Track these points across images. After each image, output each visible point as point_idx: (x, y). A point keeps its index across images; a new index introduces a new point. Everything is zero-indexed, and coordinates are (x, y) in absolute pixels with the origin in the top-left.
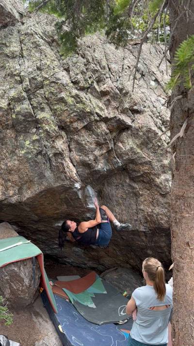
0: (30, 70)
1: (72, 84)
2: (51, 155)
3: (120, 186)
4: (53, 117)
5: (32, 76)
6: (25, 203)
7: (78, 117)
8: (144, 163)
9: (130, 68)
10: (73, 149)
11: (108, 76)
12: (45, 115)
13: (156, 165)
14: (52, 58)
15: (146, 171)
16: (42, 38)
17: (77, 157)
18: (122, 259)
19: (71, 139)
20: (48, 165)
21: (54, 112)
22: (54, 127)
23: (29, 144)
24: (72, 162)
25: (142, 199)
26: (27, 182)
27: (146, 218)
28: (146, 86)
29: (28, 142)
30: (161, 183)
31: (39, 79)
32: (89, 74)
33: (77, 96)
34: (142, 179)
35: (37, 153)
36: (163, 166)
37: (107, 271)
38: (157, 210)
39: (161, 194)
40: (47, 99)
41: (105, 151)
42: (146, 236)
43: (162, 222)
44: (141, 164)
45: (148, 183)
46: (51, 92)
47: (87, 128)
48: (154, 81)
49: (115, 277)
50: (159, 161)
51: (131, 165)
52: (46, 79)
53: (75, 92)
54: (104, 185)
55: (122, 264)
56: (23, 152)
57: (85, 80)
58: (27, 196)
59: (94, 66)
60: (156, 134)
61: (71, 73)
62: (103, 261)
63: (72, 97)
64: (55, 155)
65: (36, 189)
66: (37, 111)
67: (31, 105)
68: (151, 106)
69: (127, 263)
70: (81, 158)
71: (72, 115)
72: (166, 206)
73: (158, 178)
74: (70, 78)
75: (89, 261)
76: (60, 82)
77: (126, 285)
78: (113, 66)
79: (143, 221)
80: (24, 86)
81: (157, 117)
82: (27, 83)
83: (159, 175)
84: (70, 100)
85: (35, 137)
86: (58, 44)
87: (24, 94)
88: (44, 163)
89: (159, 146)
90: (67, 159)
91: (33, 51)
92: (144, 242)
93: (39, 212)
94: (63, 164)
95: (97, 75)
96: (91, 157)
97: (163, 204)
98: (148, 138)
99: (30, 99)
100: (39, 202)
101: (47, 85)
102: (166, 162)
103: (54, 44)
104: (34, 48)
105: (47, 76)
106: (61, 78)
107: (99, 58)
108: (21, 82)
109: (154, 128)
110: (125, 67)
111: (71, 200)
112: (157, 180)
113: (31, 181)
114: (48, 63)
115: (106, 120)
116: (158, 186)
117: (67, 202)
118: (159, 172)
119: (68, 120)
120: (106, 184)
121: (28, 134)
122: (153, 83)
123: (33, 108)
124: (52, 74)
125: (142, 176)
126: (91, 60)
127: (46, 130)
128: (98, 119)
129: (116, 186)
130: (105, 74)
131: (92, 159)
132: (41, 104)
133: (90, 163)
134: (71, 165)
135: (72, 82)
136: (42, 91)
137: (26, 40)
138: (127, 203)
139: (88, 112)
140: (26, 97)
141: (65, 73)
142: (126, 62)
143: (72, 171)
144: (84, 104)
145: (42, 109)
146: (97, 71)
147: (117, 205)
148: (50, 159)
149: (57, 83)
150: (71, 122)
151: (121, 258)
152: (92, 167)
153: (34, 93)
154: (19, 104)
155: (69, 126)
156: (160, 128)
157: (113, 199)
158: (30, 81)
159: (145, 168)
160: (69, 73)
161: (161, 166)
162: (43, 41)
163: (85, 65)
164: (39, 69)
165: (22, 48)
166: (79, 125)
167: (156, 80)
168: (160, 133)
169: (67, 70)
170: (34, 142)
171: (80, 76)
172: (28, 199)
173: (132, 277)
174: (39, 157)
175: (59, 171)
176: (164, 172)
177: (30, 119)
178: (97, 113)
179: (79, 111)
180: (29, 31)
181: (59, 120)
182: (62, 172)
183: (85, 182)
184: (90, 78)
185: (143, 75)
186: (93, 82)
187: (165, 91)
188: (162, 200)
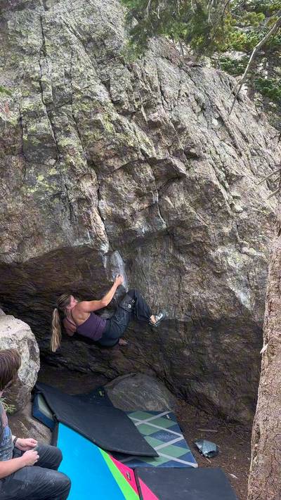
0: (56, 75)
1: (112, 104)
2: (73, 200)
3: (160, 256)
4: (81, 147)
5: (58, 84)
6: (26, 266)
7: (115, 152)
8: (198, 228)
9: (187, 96)
10: (104, 197)
11: (161, 102)
12: (70, 141)
13: (213, 232)
14: (87, 64)
15: (199, 239)
16: (75, 34)
17: (109, 209)
18: (143, 362)
19: (102, 181)
20: (68, 214)
21: (84, 140)
22: (82, 162)
23: (43, 181)
24: (100, 214)
25: (187, 277)
26: (33, 234)
27: (190, 305)
28: (206, 124)
29: (41, 178)
30: (217, 258)
31: (67, 90)
32: (136, 94)
33: (118, 121)
34: (191, 249)
35: (54, 195)
36: (222, 235)
37: (120, 377)
38: (207, 294)
39: (214, 273)
40: (76, 120)
41: (146, 205)
42: (186, 330)
43: (212, 311)
44: (193, 229)
45: (198, 256)
46: (83, 111)
47: (127, 169)
48: (217, 119)
49: (134, 385)
50: (217, 228)
51: (179, 229)
52: (77, 91)
53: (115, 116)
54: (136, 253)
55: (142, 370)
56: (33, 191)
57: (130, 102)
58: (31, 255)
59: (143, 84)
60: (218, 191)
61: (112, 88)
62: (116, 363)
63: (112, 122)
64: (80, 200)
65: (46, 246)
66: (60, 135)
67: (52, 125)
68: (213, 152)
69: (151, 367)
70: (114, 210)
71: (109, 148)
72: (220, 289)
73: (214, 251)
74: (110, 96)
75: (95, 362)
76: (96, 98)
77: (148, 398)
78: (167, 89)
79: (185, 308)
80: (45, 97)
81: (220, 168)
82: (48, 93)
83: (216, 246)
84: (108, 127)
85: (53, 172)
86: (96, 45)
87: (43, 108)
88: (62, 211)
89: (220, 208)
90: (95, 209)
91: (61, 50)
92: (181, 337)
93: (41, 280)
94: (88, 215)
95: (146, 98)
96: (128, 211)
97: (215, 287)
98: (206, 194)
99: (51, 117)
100: (45, 266)
101: (78, 100)
102: (226, 230)
103: (91, 45)
104: (63, 45)
105: (79, 88)
106: (98, 93)
107: (150, 75)
108: (41, 90)
109: (216, 182)
110: (182, 93)
111: (92, 268)
112: (212, 253)
113: (39, 234)
114: (82, 70)
115: (152, 162)
116: (212, 262)
117: (85, 270)
118: (216, 243)
119: (102, 154)
120: (139, 252)
121: (43, 166)
122: (215, 122)
123: (55, 129)
124: (86, 86)
125: (192, 245)
126: (140, 76)
127: (71, 163)
128: (143, 158)
129: (154, 256)
130: (156, 98)
131: (128, 213)
132: (67, 125)
133: (125, 218)
134: (98, 218)
135: (113, 102)
136: (69, 108)
137: (52, 33)
138: (166, 281)
139: (130, 147)
140: (45, 112)
141: (102, 87)
142: (183, 87)
143: (100, 227)
144: (126, 134)
145: (67, 134)
146: (146, 92)
147: (152, 283)
148: (71, 207)
149: (93, 100)
150: (106, 158)
152: (126, 225)
153: (57, 110)
154: (35, 120)
155: (101, 163)
156: (222, 183)
157: (148, 274)
158: (54, 91)
159: (198, 236)
160: (108, 89)
161: (219, 235)
162: (76, 38)
163: (132, 81)
164: (68, 76)
165: (44, 42)
166: (115, 163)
167: (220, 119)
168: (223, 190)
169: (107, 85)
170: (51, 177)
171: (123, 95)
172: (31, 259)
173: (157, 386)
174: (56, 200)
175: (83, 224)
176: (222, 244)
177: (48, 145)
178: (142, 150)
179: (118, 143)
180: (57, 20)
181: (90, 152)
182: (86, 226)
183: (114, 246)
184: (137, 100)
185: (203, 109)
186: (140, 107)
187: (230, 135)
188: (216, 281)
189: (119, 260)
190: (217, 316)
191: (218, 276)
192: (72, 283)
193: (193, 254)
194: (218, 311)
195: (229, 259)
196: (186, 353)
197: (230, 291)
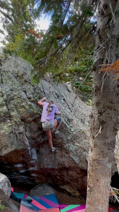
0: (7, 90)
1: (28, 99)
2: (17, 133)
4: (18, 115)
5: (8, 94)
6: (3, 157)
7: (30, 115)
8: (60, 138)
9: (53, 93)
10: (27, 131)
11: (44, 96)
12: (13, 114)
13: (65, 139)
14: (18, 85)
15: (60, 142)
16: (12, 74)
17: (29, 135)
19: (27, 125)
20: (16, 138)
21: (19, 112)
22: (19, 120)
23: (6, 128)
24: (27, 137)
25: (57, 154)
26: (5, 146)
27: (59, 163)
28: (59, 102)
29: (5, 127)
30: (67, 148)
31: (12, 95)
32: (36, 94)
33: (30, 105)
34: (58, 145)
35: (11, 132)
36: (68, 140)
37: (37, 186)
38: (64, 159)
39: (66, 153)
40: (16, 106)
41: (42, 132)
42: (58, 171)
43: (66, 165)
44: (58, 139)
45: (61, 147)
46: (18, 102)
47: (34, 121)
48: (63, 100)
49: (42, 188)
53: (29, 103)
54: (40, 148)
55: (44, 183)
56: (3, 132)
57: (34, 97)
58: (5, 153)
59: (38, 90)
60: (65, 125)
61: (27, 93)
63: (28, 105)
64: (19, 133)
65: (10, 150)
66: (10, 111)
67: (8, 108)
68: (63, 112)
69: (47, 182)
70: (31, 135)
71: (28, 114)
72: (68, 158)
73: (65, 145)
74: (27, 96)
75: (29, 181)
76: (22, 97)
77: (47, 192)
78: (46, 91)
79: (57, 164)
80: (4, 98)
81: (66, 117)
83: (66, 144)
84: (27, 107)
85: (9, 124)
86: (20, 78)
87: (4, 102)
88: (14, 137)
89: (67, 131)
90: (25, 136)
91: (8, 81)
92: (56, 173)
93: (9, 160)
94: (23, 138)
95: (39, 95)
96: (36, 135)
98: (62, 127)
99: (7, 105)
100: (10, 156)
101: (16, 98)
102: (69, 138)
103: (18, 78)
104: (9, 79)
105: (16, 94)
106: (23, 95)
107: (40, 87)
108: (3, 96)
109: (65, 123)
110: (51, 92)
111: (25, 155)
113: (7, 146)
114: (16, 87)
117: (23, 156)
119: (26, 116)
120: (41, 147)
121: (6, 123)
122: (63, 101)
123: (9, 110)
124: (18, 93)
125: (58, 144)
126: (36, 88)
127: (15, 121)
128: (40, 116)
129: (46, 148)
130: (42, 95)
132: (13, 108)
133: (35, 137)
134: (26, 138)
135: (28, 98)
136: (13, 102)
137: (4, 75)
138: (50, 156)
139: (35, 113)
140: (5, 104)
141: (24, 93)
142: (51, 90)
143: (27, 141)
144: (33, 109)
145: (13, 111)
146: (39, 93)
147: (46, 157)
148: (17, 136)
149: (21, 98)
150: (27, 118)
151: (44, 180)
152: (36, 140)
153: (9, 102)
154: (1, 107)
155: (26, 119)
156: (67, 122)
157: (44, 154)
158: (7, 96)
159: (60, 141)
160: (26, 94)
162: (13, 76)
163: (34, 90)
164: (11, 90)
165: (2, 78)
166: (30, 119)
167: (64, 99)
168: (67, 125)
169: (25, 92)
170: (9, 126)
171: (31, 96)
172: (5, 154)
173: (49, 188)
174: (11, 134)
175: (21, 141)
176: (68, 143)
177: (7, 115)
178: (39, 114)
179: (31, 112)
180: (5, 70)
181: (22, 116)
182: (23, 142)
183: (32, 147)
184: (36, 96)
185: (58, 97)
186: (37, 99)
187: (68, 105)
188: (67, 155)
189: (34, 151)
190: (68, 166)
191: (67, 153)
192: (19, 160)
193: (59, 147)
194: (68, 165)
195: (71, 148)
196: (58, 177)
197: (71, 158)
